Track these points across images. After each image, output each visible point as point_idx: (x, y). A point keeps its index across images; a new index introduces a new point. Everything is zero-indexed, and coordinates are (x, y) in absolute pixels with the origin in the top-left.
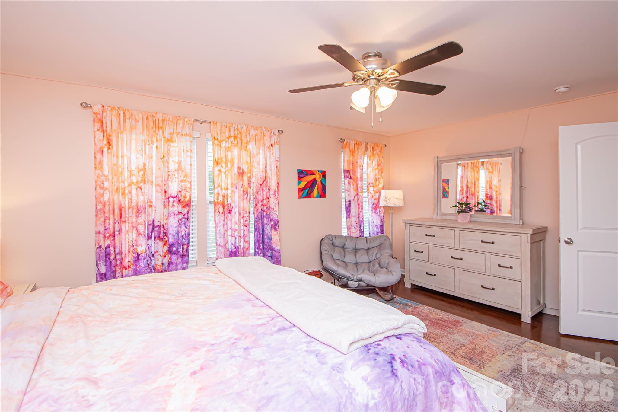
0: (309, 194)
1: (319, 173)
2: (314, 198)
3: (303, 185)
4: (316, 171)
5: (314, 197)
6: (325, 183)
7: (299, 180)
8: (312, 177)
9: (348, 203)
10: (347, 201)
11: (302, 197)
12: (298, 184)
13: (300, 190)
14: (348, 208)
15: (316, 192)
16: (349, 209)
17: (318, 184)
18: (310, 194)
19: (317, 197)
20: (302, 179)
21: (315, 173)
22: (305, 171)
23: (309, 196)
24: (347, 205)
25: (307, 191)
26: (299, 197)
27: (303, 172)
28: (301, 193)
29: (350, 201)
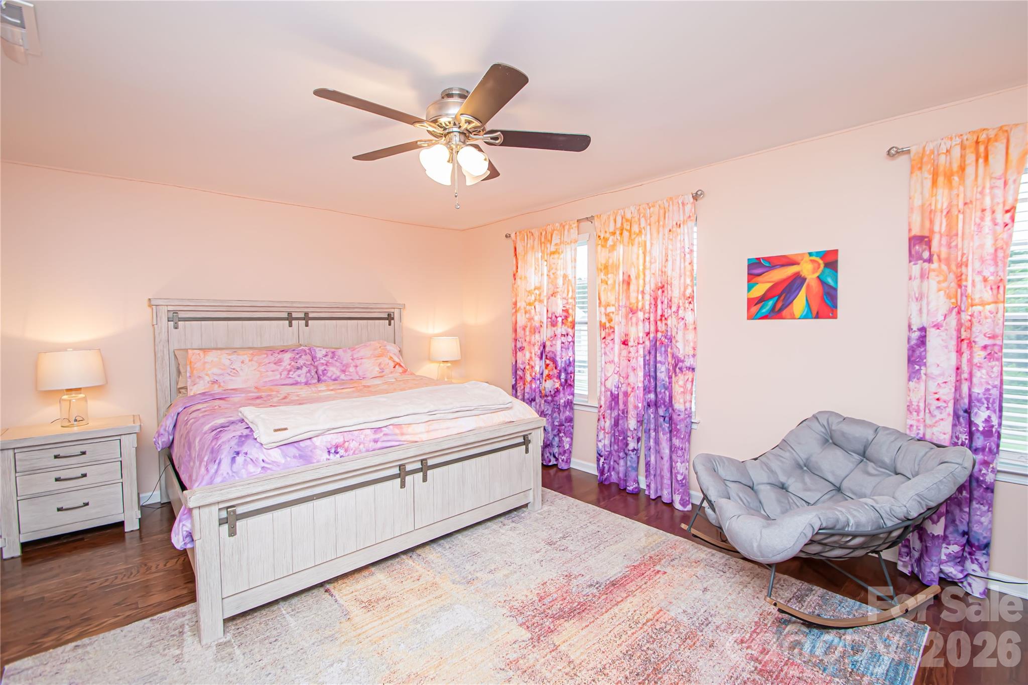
0: (777, 308)
1: (813, 258)
2: (795, 319)
3: (760, 289)
4: (802, 255)
5: (793, 317)
6: (836, 282)
7: (749, 281)
8: (791, 270)
9: (916, 335)
10: (915, 328)
11: (759, 315)
12: (749, 289)
13: (752, 303)
14: (914, 351)
15: (800, 303)
16: (917, 353)
17: (808, 286)
18: (781, 310)
19: (805, 317)
20: (760, 279)
21: (798, 259)
22: (767, 259)
23: (776, 313)
24: (913, 342)
25: (770, 303)
26: (750, 317)
27: (760, 262)
28: (754, 309)
29: (923, 329)
